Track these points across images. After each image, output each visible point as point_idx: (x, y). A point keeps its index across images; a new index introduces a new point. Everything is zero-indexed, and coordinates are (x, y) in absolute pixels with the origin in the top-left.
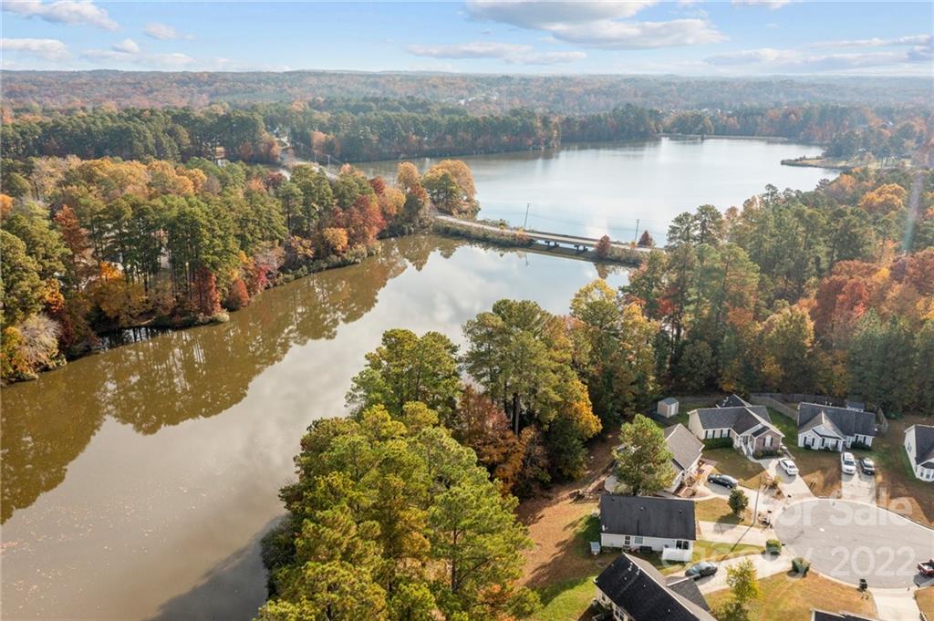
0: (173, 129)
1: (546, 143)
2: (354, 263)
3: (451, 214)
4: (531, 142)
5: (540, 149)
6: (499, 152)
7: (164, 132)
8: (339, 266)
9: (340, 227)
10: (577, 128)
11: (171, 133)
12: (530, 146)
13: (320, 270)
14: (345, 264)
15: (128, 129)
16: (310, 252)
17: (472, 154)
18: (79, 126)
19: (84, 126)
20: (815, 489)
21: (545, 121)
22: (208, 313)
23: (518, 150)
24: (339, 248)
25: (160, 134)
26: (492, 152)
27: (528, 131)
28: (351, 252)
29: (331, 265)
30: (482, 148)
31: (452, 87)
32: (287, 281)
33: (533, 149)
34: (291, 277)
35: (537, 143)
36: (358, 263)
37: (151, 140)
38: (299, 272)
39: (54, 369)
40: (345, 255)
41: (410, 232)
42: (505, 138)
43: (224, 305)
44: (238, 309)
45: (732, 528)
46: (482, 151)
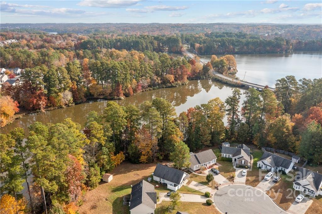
0: (152, 41)
1: (286, 51)
2: (175, 87)
3: (222, 74)
4: (279, 50)
5: (283, 53)
6: (265, 53)
7: (149, 43)
8: (170, 87)
9: (172, 74)
10: (303, 45)
11: (152, 43)
12: (278, 52)
13: (163, 88)
14: (172, 87)
15: (138, 41)
16: (160, 82)
17: (253, 53)
18: (125, 40)
19: (127, 40)
20: (248, 182)
21: (287, 42)
22: (118, 96)
23: (274, 53)
24: (171, 81)
25: (148, 43)
26: (262, 53)
27: (279, 46)
28: (175, 83)
29: (167, 86)
30: (258, 52)
31: (266, 29)
32: (150, 90)
33: (280, 53)
34: (152, 89)
35: (282, 51)
36: (177, 87)
37: (145, 45)
38: (155, 88)
39: (71, 106)
40: (173, 84)
41: (203, 79)
42: (268, 48)
43: (124, 94)
44: (129, 96)
45: (202, 186)
46: (258, 53)
